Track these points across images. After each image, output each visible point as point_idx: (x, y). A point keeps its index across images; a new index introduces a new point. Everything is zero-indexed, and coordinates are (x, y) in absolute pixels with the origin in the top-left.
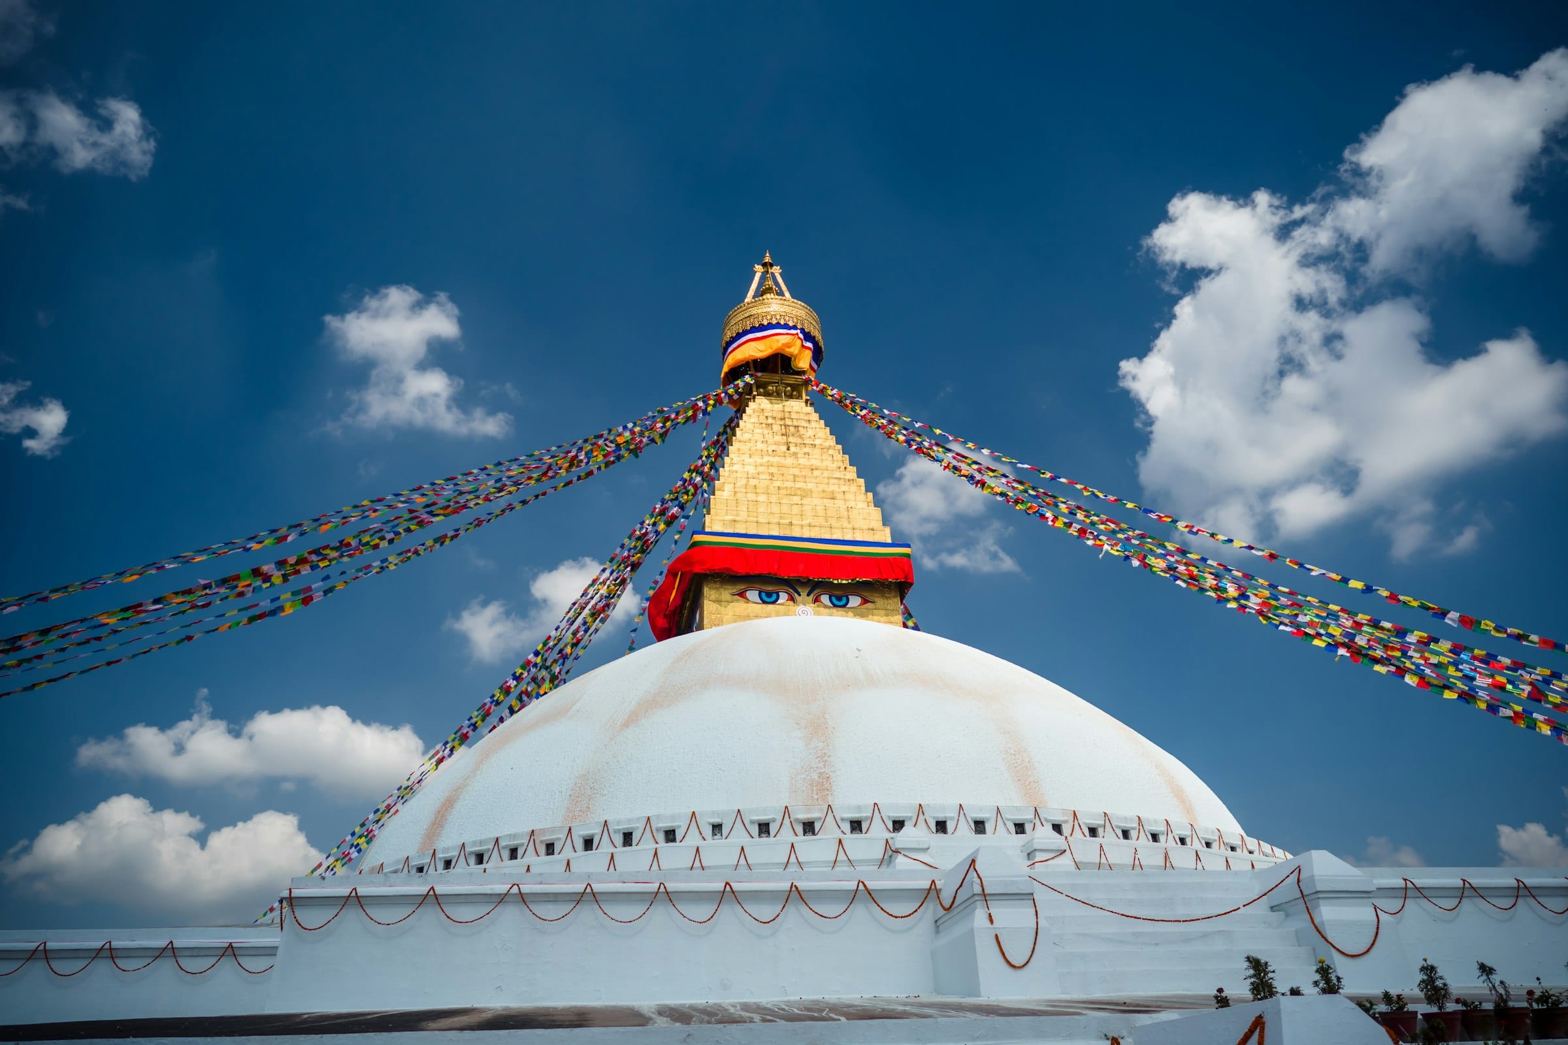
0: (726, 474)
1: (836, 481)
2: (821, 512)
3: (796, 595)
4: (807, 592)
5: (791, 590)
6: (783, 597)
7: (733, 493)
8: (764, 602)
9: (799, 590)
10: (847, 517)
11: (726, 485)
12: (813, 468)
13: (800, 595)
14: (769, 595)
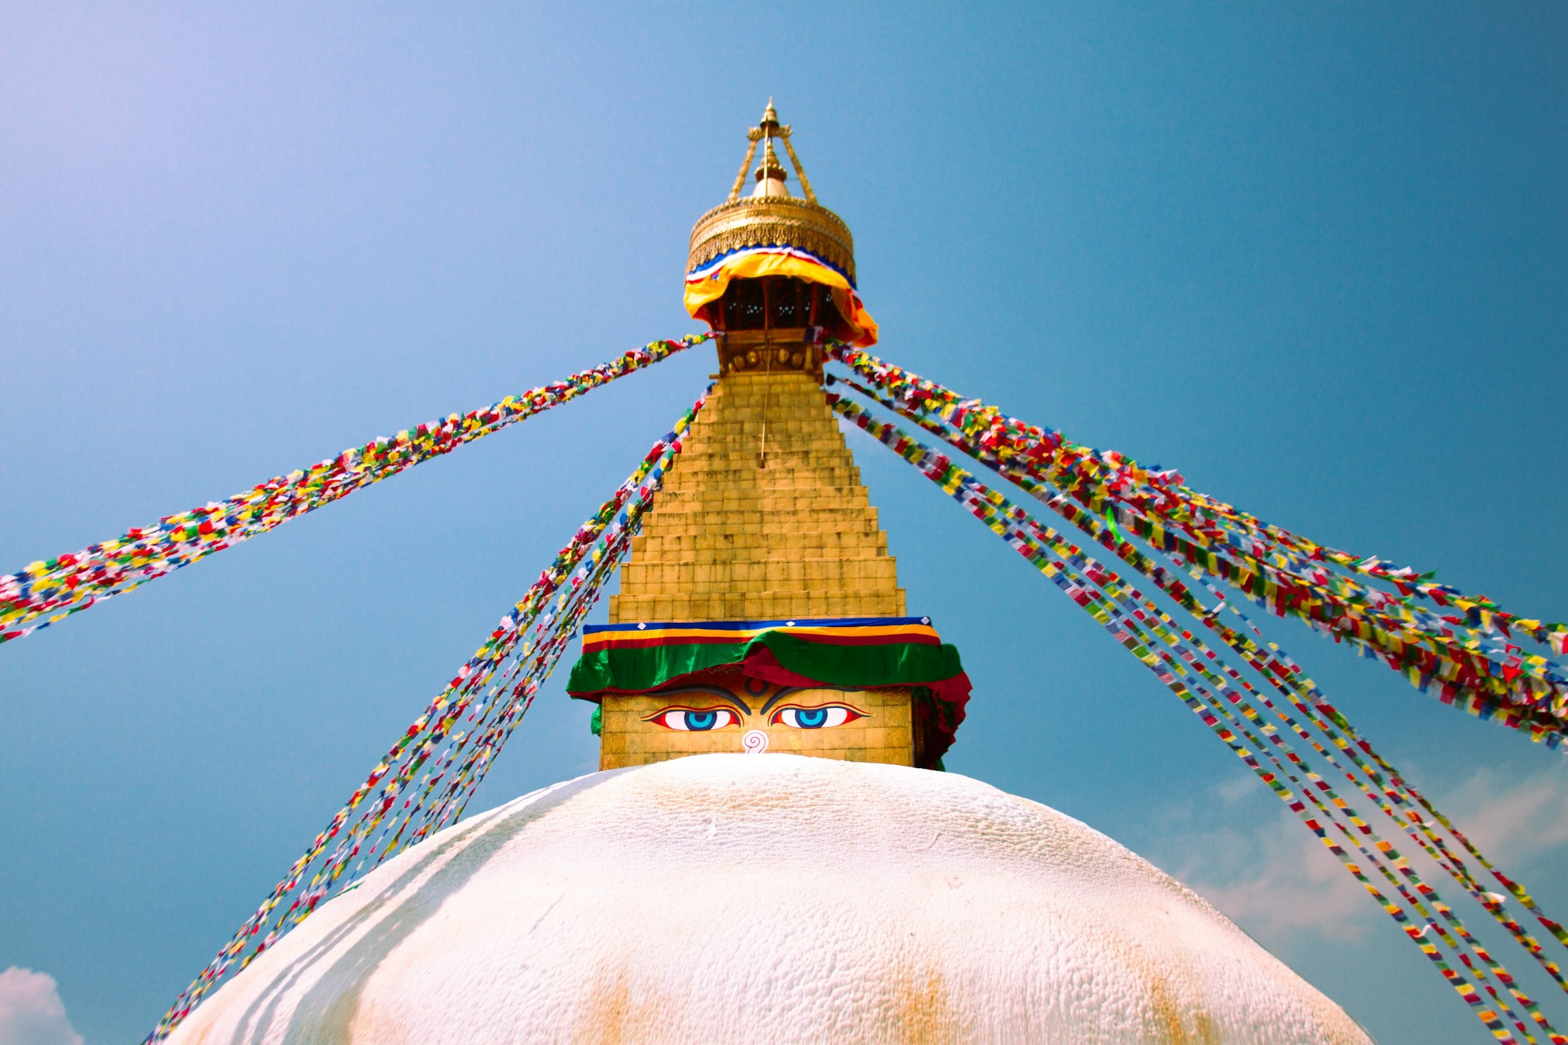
0: (654, 521)
1: (827, 515)
2: (796, 572)
3: (744, 714)
4: (761, 706)
5: (735, 706)
6: (723, 718)
7: (658, 554)
8: (692, 728)
9: (749, 705)
10: (837, 576)
11: (649, 541)
12: (797, 494)
13: (749, 712)
14: (701, 717)
